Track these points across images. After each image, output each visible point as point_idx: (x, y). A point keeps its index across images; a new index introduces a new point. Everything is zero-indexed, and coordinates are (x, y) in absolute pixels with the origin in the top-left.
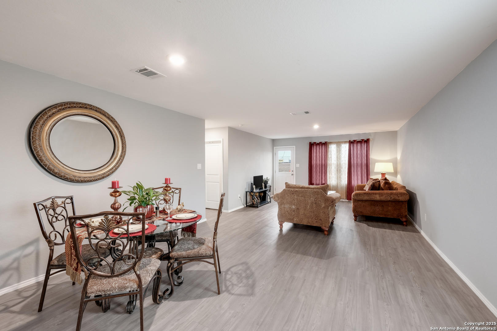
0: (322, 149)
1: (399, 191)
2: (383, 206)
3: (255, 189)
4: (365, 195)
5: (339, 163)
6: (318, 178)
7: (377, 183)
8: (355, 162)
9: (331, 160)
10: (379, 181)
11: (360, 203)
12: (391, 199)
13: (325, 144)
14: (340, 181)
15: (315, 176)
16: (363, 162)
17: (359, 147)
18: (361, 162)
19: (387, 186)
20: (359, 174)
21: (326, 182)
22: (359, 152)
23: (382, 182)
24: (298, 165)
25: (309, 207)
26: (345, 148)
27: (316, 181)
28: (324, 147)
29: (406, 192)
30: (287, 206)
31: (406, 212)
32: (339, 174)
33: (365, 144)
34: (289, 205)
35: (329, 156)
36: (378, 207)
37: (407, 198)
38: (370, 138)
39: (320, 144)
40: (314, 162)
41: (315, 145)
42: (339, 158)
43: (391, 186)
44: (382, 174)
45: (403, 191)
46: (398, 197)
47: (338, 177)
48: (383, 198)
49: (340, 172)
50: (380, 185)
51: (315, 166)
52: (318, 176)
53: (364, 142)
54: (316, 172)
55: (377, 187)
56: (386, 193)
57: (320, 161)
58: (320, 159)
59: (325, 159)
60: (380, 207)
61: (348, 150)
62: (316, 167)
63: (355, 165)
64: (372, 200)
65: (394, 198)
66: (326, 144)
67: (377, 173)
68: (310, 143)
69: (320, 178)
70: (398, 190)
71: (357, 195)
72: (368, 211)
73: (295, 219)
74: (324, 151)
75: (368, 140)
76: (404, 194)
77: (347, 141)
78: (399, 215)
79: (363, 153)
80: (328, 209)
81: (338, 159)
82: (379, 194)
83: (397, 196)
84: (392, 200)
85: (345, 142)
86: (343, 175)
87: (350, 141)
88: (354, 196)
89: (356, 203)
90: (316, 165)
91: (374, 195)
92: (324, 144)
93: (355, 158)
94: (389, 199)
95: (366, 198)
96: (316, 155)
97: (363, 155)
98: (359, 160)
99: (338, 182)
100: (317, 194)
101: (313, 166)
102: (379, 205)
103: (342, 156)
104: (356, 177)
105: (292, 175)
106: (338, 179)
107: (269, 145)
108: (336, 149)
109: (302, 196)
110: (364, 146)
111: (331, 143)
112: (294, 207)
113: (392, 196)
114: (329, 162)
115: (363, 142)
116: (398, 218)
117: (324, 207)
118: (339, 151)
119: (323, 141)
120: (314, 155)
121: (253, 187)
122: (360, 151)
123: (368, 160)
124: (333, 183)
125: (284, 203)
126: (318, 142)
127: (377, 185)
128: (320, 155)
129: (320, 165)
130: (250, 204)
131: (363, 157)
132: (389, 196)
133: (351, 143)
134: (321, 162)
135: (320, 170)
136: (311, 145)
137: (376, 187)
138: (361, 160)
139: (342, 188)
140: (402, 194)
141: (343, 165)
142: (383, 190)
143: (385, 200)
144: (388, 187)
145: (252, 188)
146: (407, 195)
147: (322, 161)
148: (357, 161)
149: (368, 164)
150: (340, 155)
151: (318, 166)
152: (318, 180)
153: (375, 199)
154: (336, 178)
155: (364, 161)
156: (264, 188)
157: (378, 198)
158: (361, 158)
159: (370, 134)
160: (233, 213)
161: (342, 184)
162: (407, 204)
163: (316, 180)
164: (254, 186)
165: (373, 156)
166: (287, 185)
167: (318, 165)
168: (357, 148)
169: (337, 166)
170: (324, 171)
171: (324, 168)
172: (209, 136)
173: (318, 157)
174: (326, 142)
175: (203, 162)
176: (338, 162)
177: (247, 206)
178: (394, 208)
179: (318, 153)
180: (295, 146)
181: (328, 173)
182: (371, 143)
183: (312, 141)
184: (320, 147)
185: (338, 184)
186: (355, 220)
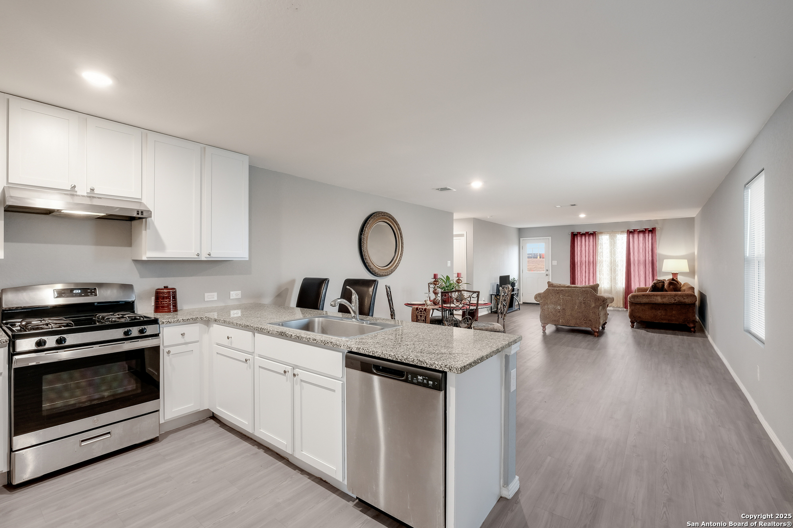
0: (589, 241)
1: (686, 292)
2: (666, 310)
4: (644, 297)
5: (613, 260)
6: (584, 279)
7: (660, 284)
8: (636, 259)
9: (602, 256)
10: (663, 282)
11: (638, 306)
12: (675, 302)
14: (616, 283)
15: (579, 277)
16: (647, 258)
17: (641, 239)
18: (644, 259)
19: (671, 287)
22: (641, 245)
23: (668, 283)
24: (555, 263)
25: (576, 307)
26: (622, 239)
28: (592, 239)
29: (693, 294)
30: (551, 306)
32: (613, 274)
33: (650, 235)
34: (553, 306)
35: (599, 250)
36: (660, 311)
37: (694, 300)
38: (657, 226)
39: (587, 235)
40: (578, 259)
41: (579, 235)
42: (613, 253)
44: (672, 274)
45: (691, 292)
46: (684, 299)
47: (611, 278)
48: (666, 300)
49: (615, 272)
50: (663, 285)
51: (579, 263)
54: (581, 272)
55: (660, 288)
56: (669, 295)
57: (587, 256)
58: (587, 254)
59: (594, 254)
60: (662, 311)
61: (626, 243)
63: (636, 262)
64: (653, 302)
65: (678, 300)
66: (594, 235)
67: (667, 273)
68: (572, 233)
69: (587, 279)
70: (683, 291)
71: (633, 297)
72: (648, 315)
73: (561, 321)
74: (592, 244)
75: (654, 230)
76: (691, 295)
77: (625, 231)
78: (686, 319)
79: (647, 246)
80: (599, 308)
81: (611, 255)
82: (661, 296)
83: (682, 297)
84: (677, 302)
85: (622, 231)
86: (620, 276)
87: (628, 230)
88: (630, 299)
89: (633, 307)
90: (581, 262)
91: (657, 297)
92: (591, 234)
93: (636, 254)
94: (673, 301)
95: (645, 300)
96: (581, 249)
97: (647, 249)
98: (641, 256)
99: (611, 285)
100: (586, 294)
101: (576, 263)
102: (661, 309)
103: (618, 251)
105: (547, 275)
106: (611, 281)
107: (514, 236)
108: (608, 241)
109: (568, 296)
110: (649, 237)
111: (601, 233)
112: (559, 307)
113: (676, 298)
114: (599, 258)
115: (647, 232)
116: (685, 323)
117: (594, 307)
118: (613, 244)
119: (591, 231)
122: (643, 244)
123: (654, 256)
124: (605, 286)
125: (547, 303)
126: (583, 231)
127: (660, 286)
128: (587, 248)
129: (587, 262)
131: (647, 252)
132: (673, 299)
133: (630, 233)
134: (589, 259)
135: (587, 269)
136: (574, 236)
137: (658, 288)
138: (645, 255)
139: (617, 293)
140: (688, 296)
141: (619, 262)
142: (667, 291)
143: (668, 303)
144: (674, 288)
145: (498, 291)
146: (695, 296)
147: (589, 257)
148: (639, 257)
151: (584, 264)
154: (609, 279)
155: (649, 258)
157: (659, 300)
158: (644, 253)
159: (656, 221)
161: (618, 287)
164: (501, 289)
165: (661, 250)
166: (550, 284)
167: (584, 262)
168: (639, 241)
169: (611, 263)
170: (591, 270)
171: (593, 264)
172: (457, 229)
173: (584, 252)
174: (595, 232)
175: (452, 260)
176: (612, 259)
178: (679, 311)
179: (584, 246)
180: (550, 238)
181: (598, 273)
182: (658, 233)
183: (576, 231)
184: (587, 238)
185: (611, 288)
186: (632, 327)
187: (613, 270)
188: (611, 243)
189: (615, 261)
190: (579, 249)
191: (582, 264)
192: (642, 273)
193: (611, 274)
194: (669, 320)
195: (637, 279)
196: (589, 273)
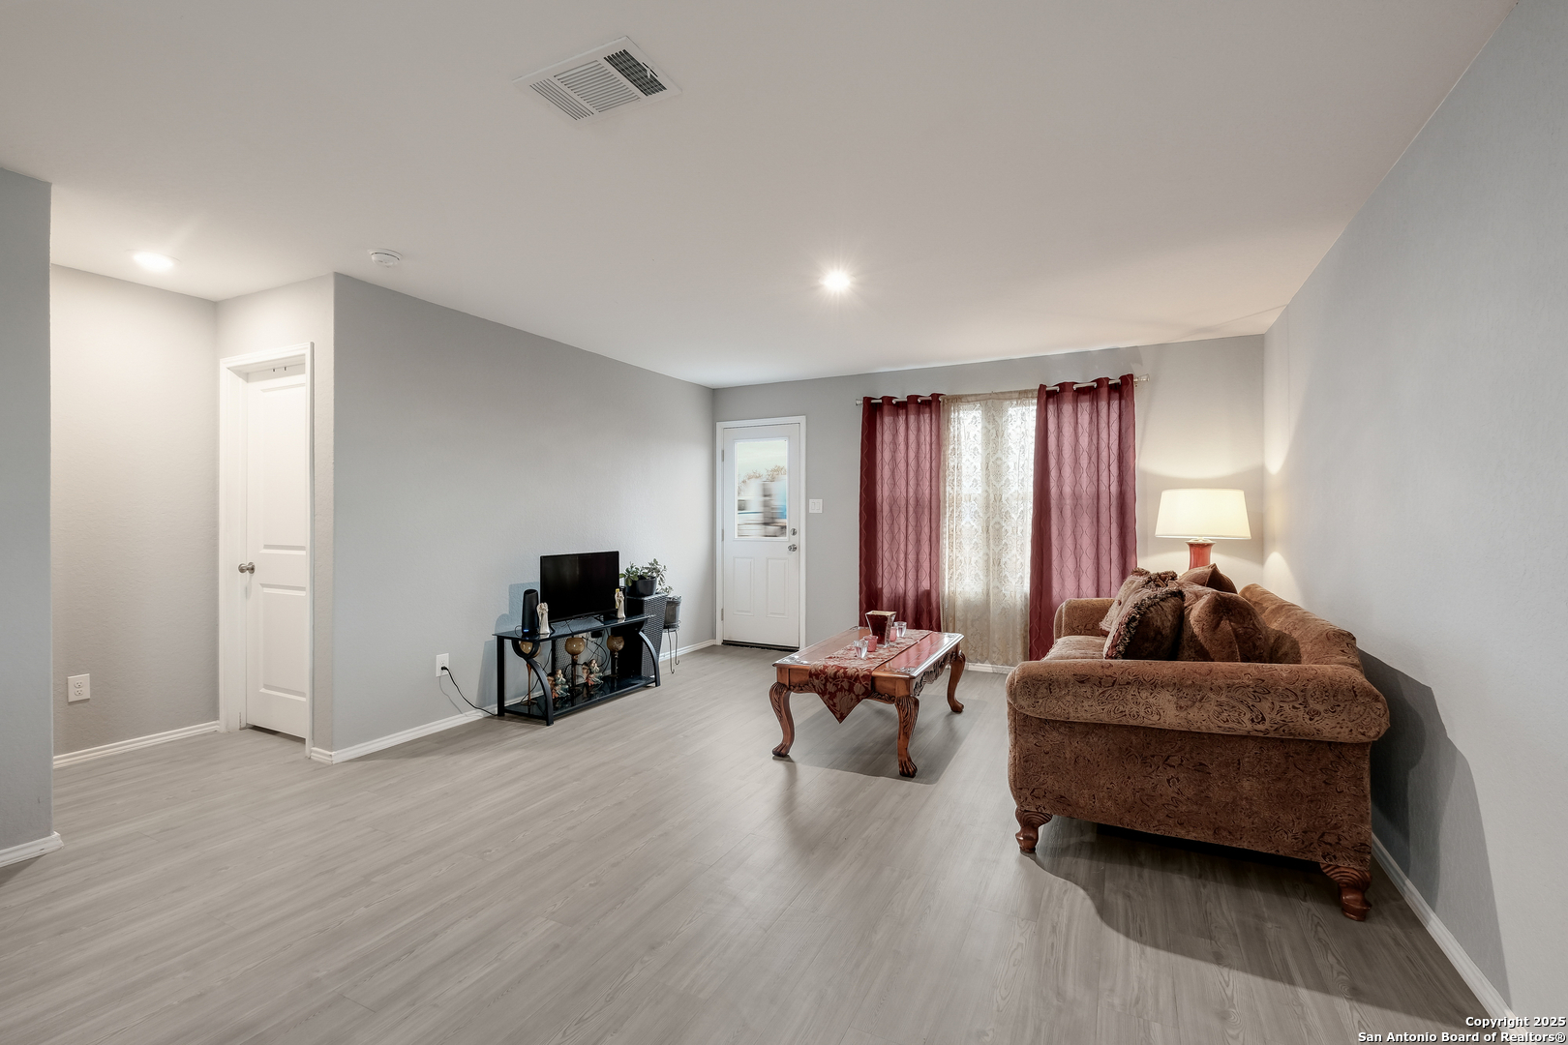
0: (919, 430)
1: (1307, 666)
2: (1200, 767)
3: (544, 620)
5: (992, 496)
6: (902, 564)
7: (1168, 605)
8: (1067, 490)
9: (960, 483)
10: (1179, 594)
11: (1055, 737)
12: (1260, 727)
13: (931, 406)
14: (1001, 579)
15: (887, 555)
16: (1103, 488)
17: (1084, 418)
18: (1094, 489)
19: (1226, 626)
20: (1084, 547)
21: (934, 586)
22: (1084, 441)
23: (1198, 596)
24: (816, 506)
26: (1022, 420)
27: (893, 580)
28: (928, 421)
29: (1367, 683)
31: (1362, 821)
32: (992, 546)
33: (1115, 404)
35: (951, 462)
36: (1171, 773)
37: (1375, 726)
38: (1136, 370)
39: (912, 407)
40: (883, 492)
41: (886, 408)
42: (993, 470)
43: (1256, 629)
44: (1192, 545)
45: (1337, 669)
46: (1313, 715)
47: (987, 561)
48: (1204, 718)
49: (998, 538)
50: (1181, 615)
51: (886, 508)
52: (902, 556)
53: (1109, 393)
54: (893, 538)
55: (1167, 631)
56: (1221, 682)
57: (912, 483)
58: (912, 474)
60: (1181, 776)
61: (1034, 434)
62: (891, 510)
63: (1068, 502)
65: (1278, 718)
66: (934, 404)
67: (1171, 544)
68: (867, 400)
69: (911, 565)
70: (1298, 662)
74: (928, 439)
75: (1127, 384)
76: (1354, 692)
77: (1032, 391)
78: (1316, 837)
79: (1103, 445)
81: (988, 476)
82: (1178, 686)
83: (1305, 704)
84: (1267, 731)
85: (1020, 392)
86: (1014, 552)
87: (1042, 387)
89: (1032, 740)
90: (894, 501)
91: (1144, 694)
92: (927, 403)
93: (1067, 471)
94: (1249, 725)
95: (1089, 709)
96: (894, 458)
97: (1104, 454)
98: (1085, 480)
99: (988, 585)
102: (1175, 760)
103: (1011, 461)
104: (1070, 563)
105: (793, 548)
106: (988, 570)
108: (980, 426)
110: (1109, 411)
111: (957, 399)
113: (1265, 705)
114: (948, 489)
115: (1104, 391)
116: (1308, 857)
118: (994, 437)
119: (925, 393)
120: (884, 455)
121: (534, 612)
122: (1090, 436)
123: (1128, 478)
124: (967, 589)
126: (901, 396)
127: (1164, 620)
128: (912, 454)
129: (912, 501)
130: (518, 700)
131: (1103, 466)
132: (1244, 709)
133: (1049, 397)
134: (916, 492)
136: (873, 411)
137: (1158, 632)
138: (1095, 478)
139: (1005, 612)
140: (1334, 694)
141: (1014, 503)
142: (1203, 655)
143: (1216, 730)
144: (1237, 635)
145: (530, 620)
146: (1376, 699)
147: (918, 485)
148: (1076, 482)
149: (1129, 496)
150: (999, 454)
151: (903, 510)
152: (901, 574)
153: (1152, 721)
154: (981, 563)
155: (1110, 485)
156: (622, 614)
157: (1166, 711)
158: (1093, 469)
159: (1134, 352)
160: (360, 764)
161: (1007, 593)
162: (1366, 766)
163: (894, 574)
164: (543, 609)
165: (1148, 460)
167: (903, 502)
168: (1076, 423)
169: (987, 507)
170: (926, 530)
171: (929, 511)
173: (902, 466)
174: (935, 396)
176: (991, 491)
177: (502, 711)
178: (1281, 785)
179: (902, 447)
180: (802, 419)
181: (945, 542)
182: (1140, 397)
183: (878, 393)
184: (912, 418)
185: (988, 594)
186: (1023, 850)
187: (994, 532)
188: (987, 432)
189: (998, 499)
190: (887, 455)
191: (895, 508)
192: (1086, 542)
193: (988, 546)
194: (1216, 831)
195: (1070, 564)
196: (918, 541)
